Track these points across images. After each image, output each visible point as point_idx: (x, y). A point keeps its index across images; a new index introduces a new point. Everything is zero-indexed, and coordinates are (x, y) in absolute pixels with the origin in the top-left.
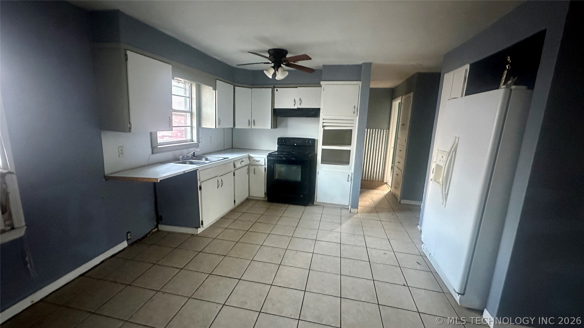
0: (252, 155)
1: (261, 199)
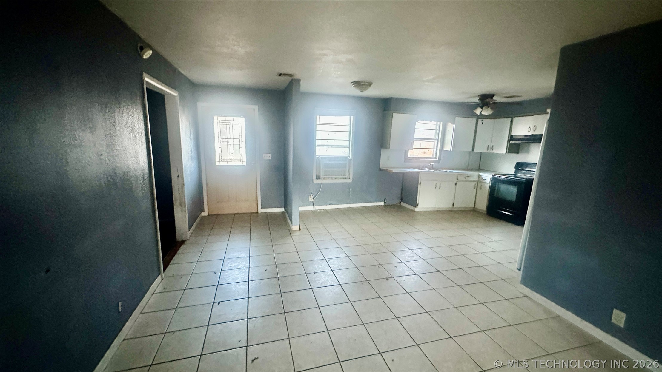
0: (481, 174)
1: (482, 212)
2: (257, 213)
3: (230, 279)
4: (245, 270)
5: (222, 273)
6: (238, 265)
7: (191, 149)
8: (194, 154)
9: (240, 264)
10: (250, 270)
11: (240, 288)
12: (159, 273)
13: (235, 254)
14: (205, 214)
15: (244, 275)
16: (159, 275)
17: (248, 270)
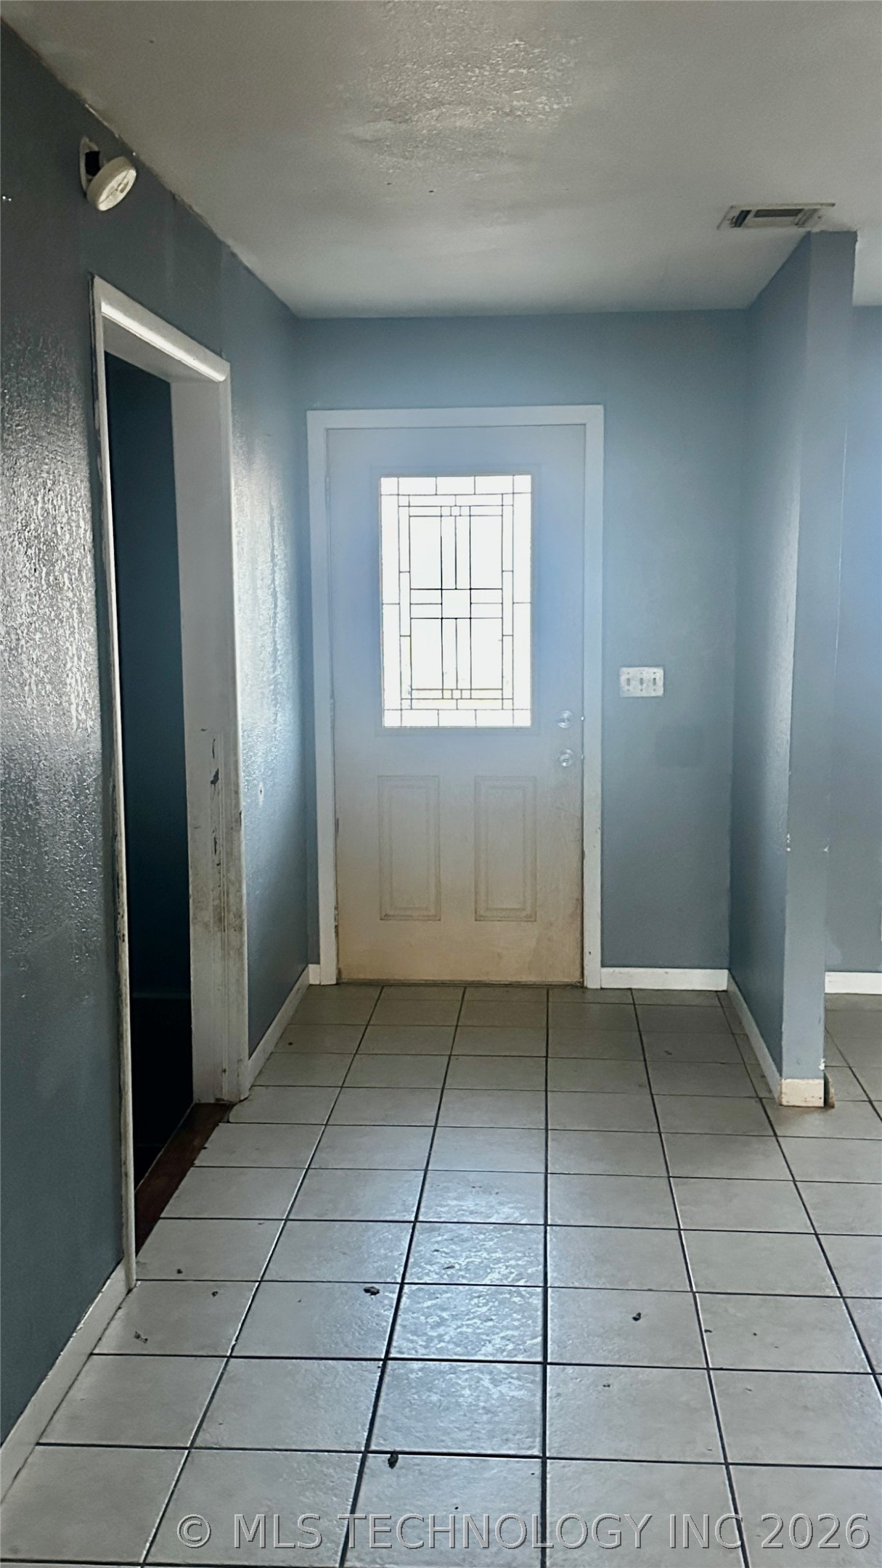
2: (581, 986)
3: (447, 1338)
4: (522, 1296)
5: (404, 1299)
6: (487, 1269)
7: (275, 650)
8: (285, 674)
9: (498, 1261)
10: (550, 1303)
11: (502, 1394)
12: (120, 1257)
13: (471, 1205)
14: (320, 973)
15: (517, 1328)
16: (118, 1264)
17: (538, 1302)
